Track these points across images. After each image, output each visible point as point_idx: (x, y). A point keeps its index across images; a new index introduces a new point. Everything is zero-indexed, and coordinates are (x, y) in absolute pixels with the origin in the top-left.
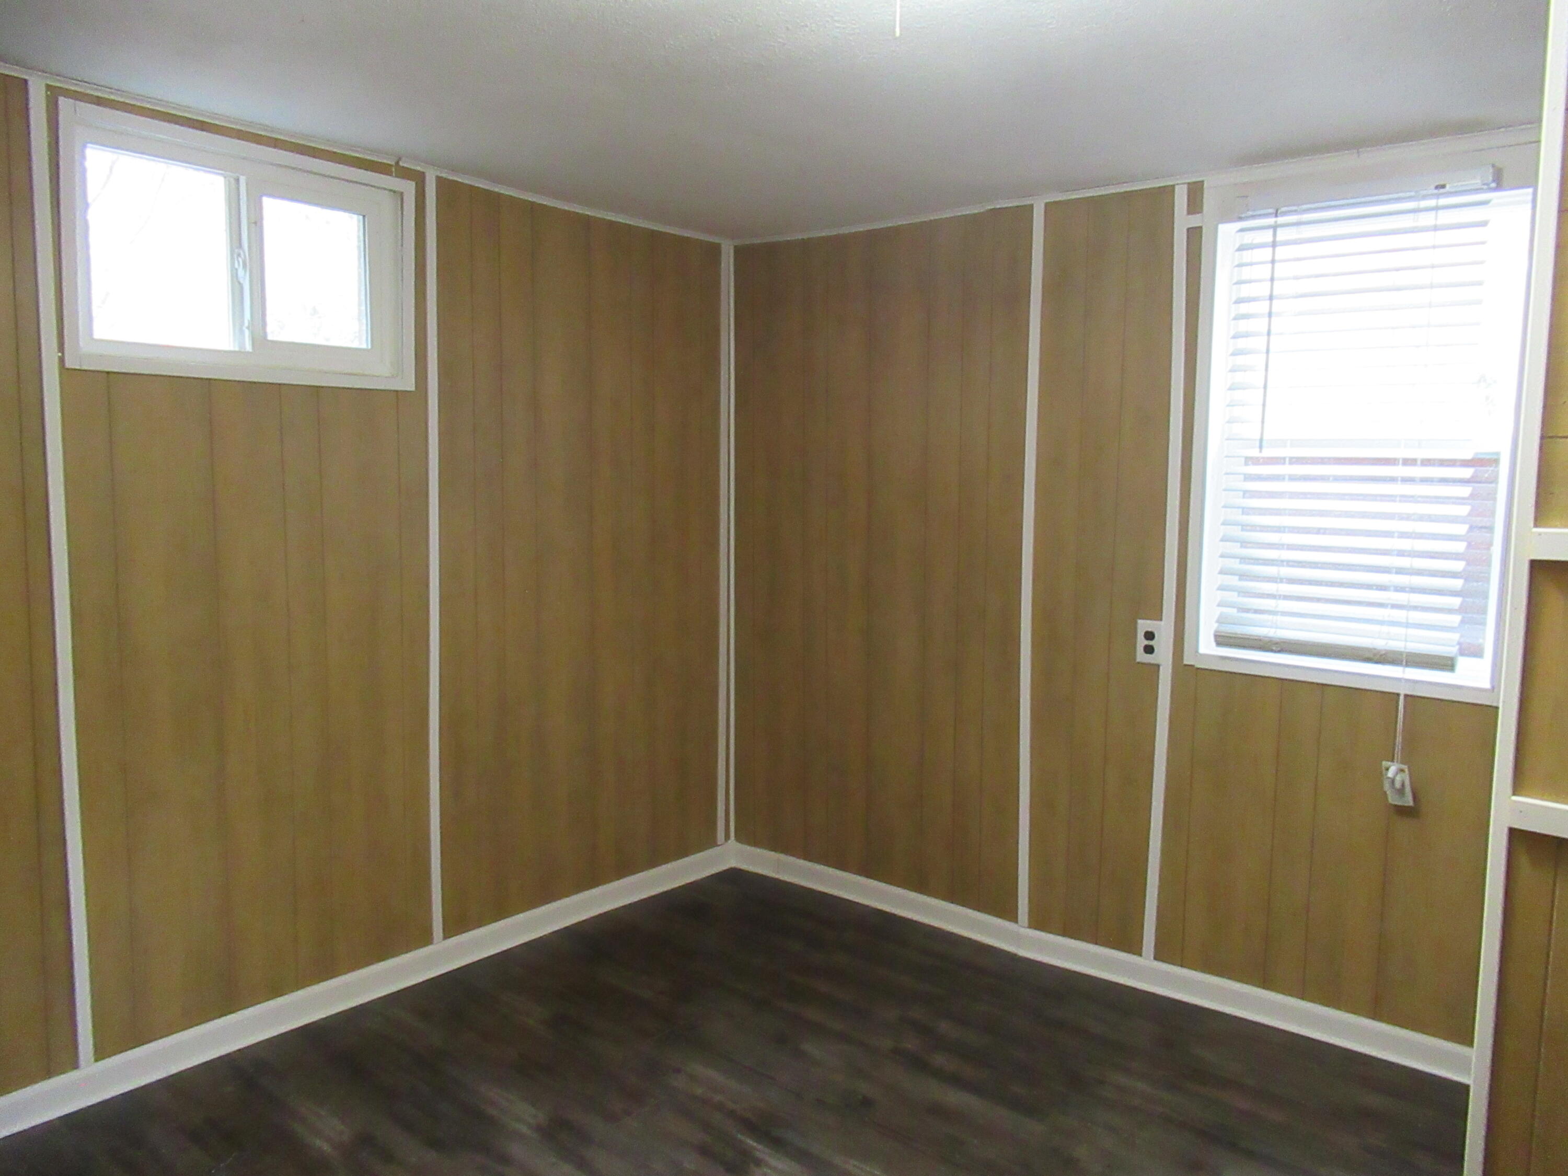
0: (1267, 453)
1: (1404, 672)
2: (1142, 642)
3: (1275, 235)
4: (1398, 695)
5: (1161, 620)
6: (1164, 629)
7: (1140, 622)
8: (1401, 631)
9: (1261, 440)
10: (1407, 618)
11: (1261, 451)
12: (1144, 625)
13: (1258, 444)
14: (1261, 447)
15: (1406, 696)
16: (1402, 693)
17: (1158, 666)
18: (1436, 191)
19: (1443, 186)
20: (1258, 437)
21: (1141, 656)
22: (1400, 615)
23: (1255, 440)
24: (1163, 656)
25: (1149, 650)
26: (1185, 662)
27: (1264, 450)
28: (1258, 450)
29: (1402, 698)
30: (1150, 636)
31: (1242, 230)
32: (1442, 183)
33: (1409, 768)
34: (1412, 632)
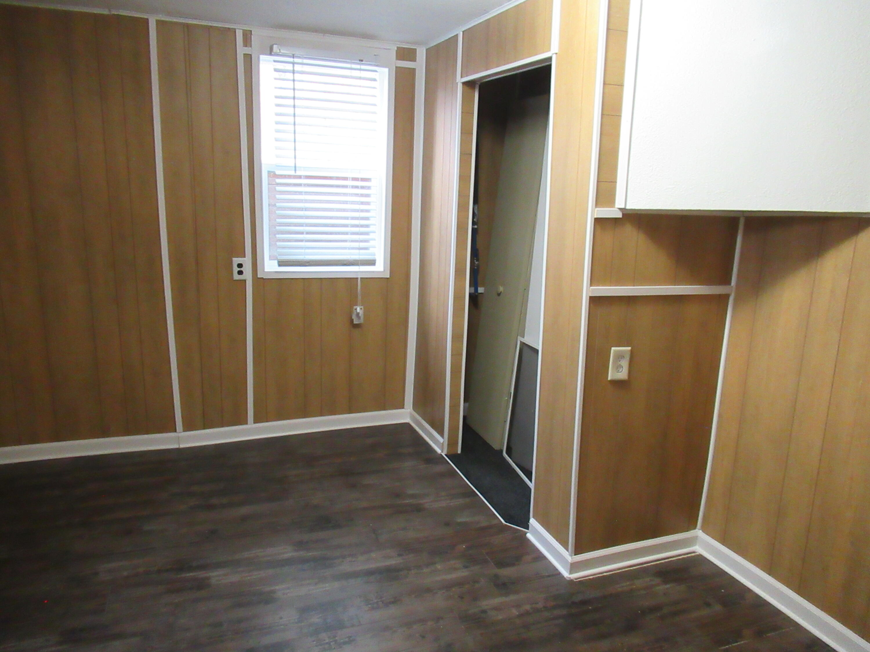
0: (298, 173)
1: (359, 268)
2: (236, 269)
3: (293, 67)
4: (357, 278)
5: (245, 257)
6: (247, 262)
7: (234, 259)
8: (357, 251)
9: (295, 167)
10: (359, 246)
11: (295, 173)
12: (236, 261)
13: (294, 168)
14: (295, 170)
15: (361, 278)
16: (359, 277)
17: (245, 281)
18: (359, 62)
19: (362, 61)
20: (294, 165)
21: (236, 277)
22: (356, 245)
23: (292, 167)
24: (248, 275)
25: (240, 273)
26: (259, 276)
27: (297, 172)
28: (294, 172)
29: (359, 280)
30: (240, 266)
31: (275, 61)
32: (362, 59)
33: (364, 308)
34: (362, 251)
